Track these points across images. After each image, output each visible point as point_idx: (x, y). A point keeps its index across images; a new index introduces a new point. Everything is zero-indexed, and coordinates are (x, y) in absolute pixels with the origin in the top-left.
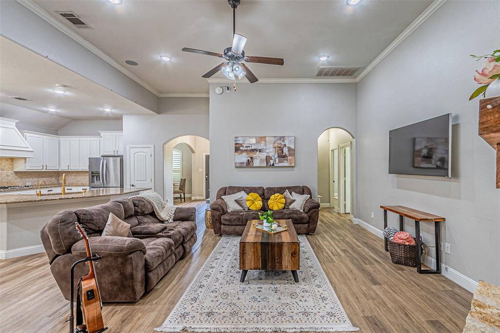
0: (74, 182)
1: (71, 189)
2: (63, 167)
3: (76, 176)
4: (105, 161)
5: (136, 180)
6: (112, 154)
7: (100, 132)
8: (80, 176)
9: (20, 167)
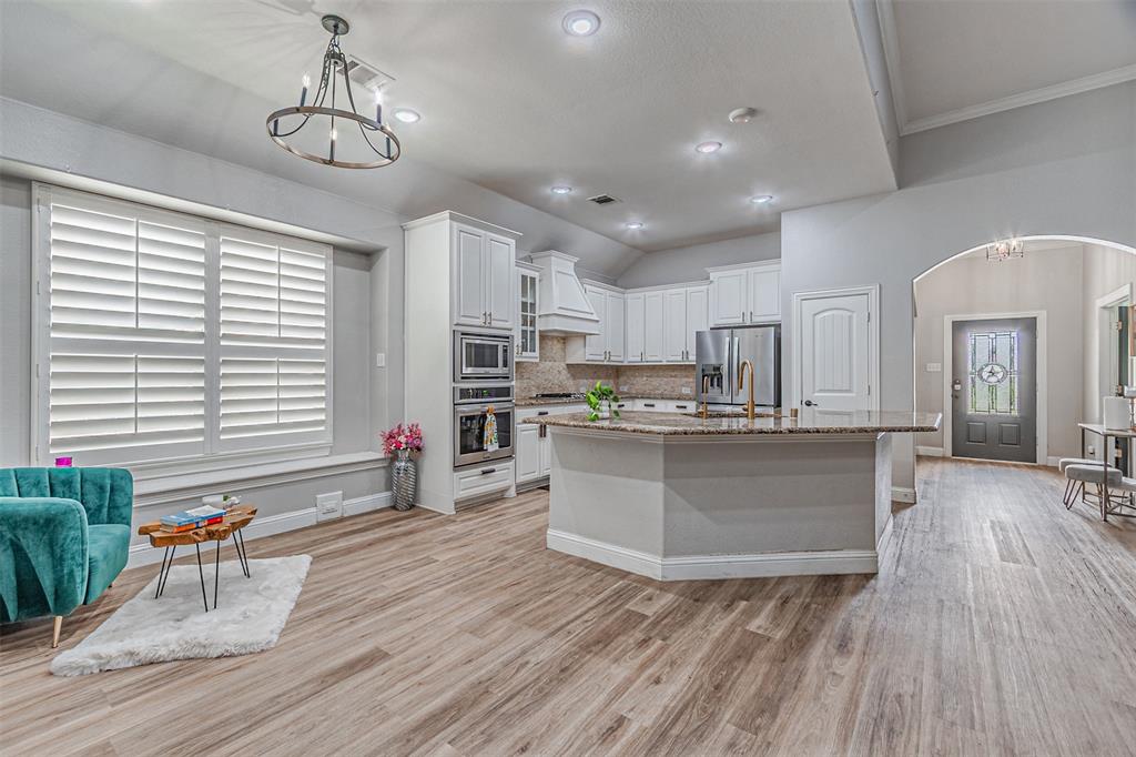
0: (647, 389)
1: (653, 406)
2: (632, 358)
3: (650, 377)
4: (736, 339)
5: (817, 389)
6: (739, 321)
7: (708, 270)
8: (658, 376)
9: (578, 354)
